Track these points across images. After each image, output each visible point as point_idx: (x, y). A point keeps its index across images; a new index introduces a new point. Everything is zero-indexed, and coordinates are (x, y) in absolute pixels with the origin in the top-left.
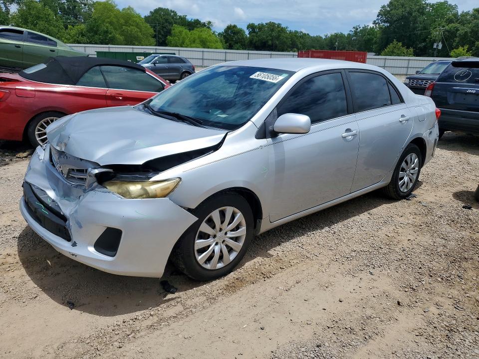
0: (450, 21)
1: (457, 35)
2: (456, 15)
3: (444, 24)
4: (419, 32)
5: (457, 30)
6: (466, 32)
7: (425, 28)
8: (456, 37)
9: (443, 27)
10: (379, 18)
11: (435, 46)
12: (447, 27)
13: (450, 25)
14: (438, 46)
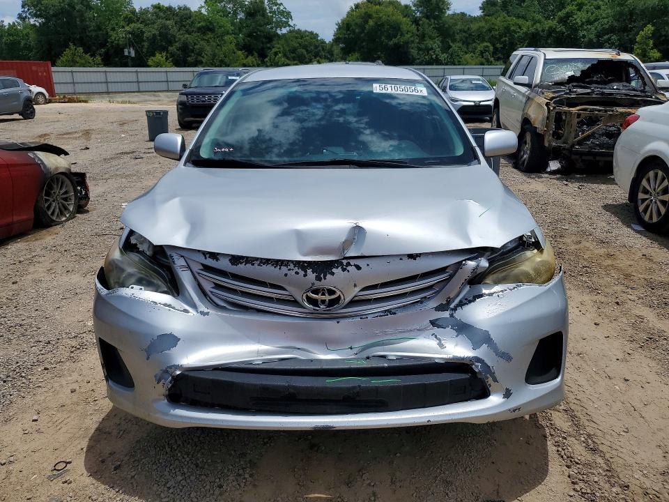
0: (129, 21)
1: (145, 38)
2: (133, 12)
3: (122, 23)
4: (94, 34)
5: (143, 33)
6: (153, 35)
7: (99, 28)
8: (144, 41)
9: (123, 27)
10: (26, 10)
11: (126, 53)
12: (127, 28)
13: (132, 25)
14: (129, 53)
